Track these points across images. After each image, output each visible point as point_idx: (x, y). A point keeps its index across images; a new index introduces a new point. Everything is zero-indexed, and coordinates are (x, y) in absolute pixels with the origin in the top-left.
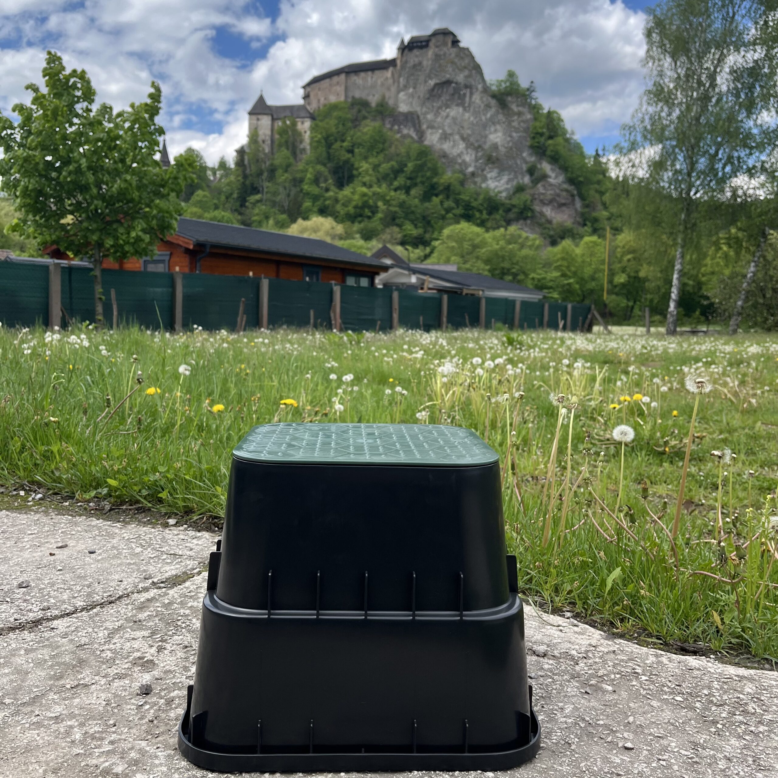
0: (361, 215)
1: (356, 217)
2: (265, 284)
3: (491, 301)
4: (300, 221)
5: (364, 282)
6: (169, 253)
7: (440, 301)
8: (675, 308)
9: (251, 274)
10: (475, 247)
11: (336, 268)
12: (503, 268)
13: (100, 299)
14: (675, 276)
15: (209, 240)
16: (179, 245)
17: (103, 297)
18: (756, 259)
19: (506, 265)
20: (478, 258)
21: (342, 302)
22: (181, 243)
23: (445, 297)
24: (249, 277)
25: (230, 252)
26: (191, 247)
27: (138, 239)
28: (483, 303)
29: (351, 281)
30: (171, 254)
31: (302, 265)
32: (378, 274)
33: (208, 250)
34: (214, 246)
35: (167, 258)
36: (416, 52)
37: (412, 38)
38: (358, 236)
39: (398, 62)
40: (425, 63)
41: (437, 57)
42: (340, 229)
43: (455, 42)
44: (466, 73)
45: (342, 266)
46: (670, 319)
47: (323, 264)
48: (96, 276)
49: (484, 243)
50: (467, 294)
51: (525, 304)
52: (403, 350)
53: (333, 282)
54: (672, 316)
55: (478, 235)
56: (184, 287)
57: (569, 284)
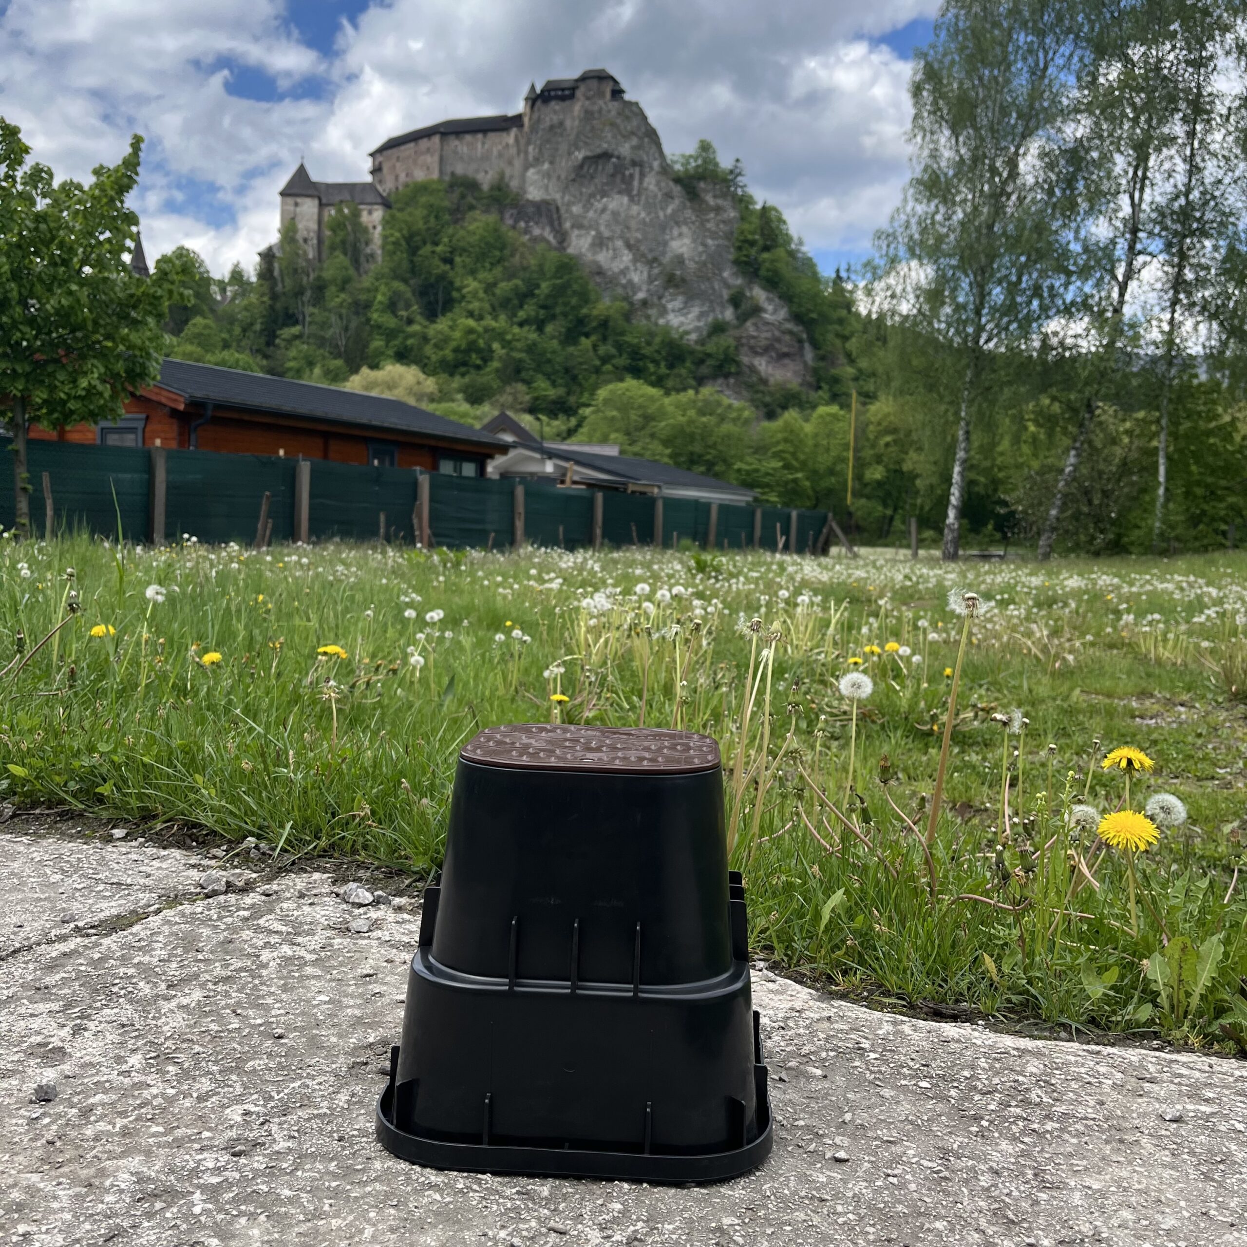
0: (465, 364)
1: (456, 366)
2: (305, 469)
3: (673, 504)
4: (365, 370)
5: (469, 469)
6: (143, 416)
7: (591, 502)
8: (956, 518)
9: (281, 452)
10: (648, 418)
11: (421, 447)
12: (692, 454)
13: (24, 490)
14: (957, 469)
15: (212, 395)
16: (160, 404)
17: (30, 487)
18: (1078, 445)
19: (697, 448)
20: (653, 436)
21: (432, 500)
22: (164, 400)
23: (600, 496)
24: (279, 458)
25: (246, 417)
26: (181, 407)
27: (91, 391)
28: (660, 505)
29: (447, 468)
30: (147, 418)
31: (366, 440)
32: (491, 457)
33: (209, 413)
34: (220, 406)
35: (140, 425)
36: (554, 105)
37: (549, 83)
38: (460, 396)
39: (526, 120)
40: (568, 123)
41: (588, 115)
42: (430, 384)
43: (617, 93)
44: (635, 141)
45: (433, 443)
46: (948, 536)
47: (401, 438)
48: (17, 452)
49: (662, 414)
50: (633, 492)
51: (724, 509)
52: (529, 578)
53: (418, 468)
54: (952, 531)
55: (652, 399)
56: (168, 472)
57: (795, 481)
